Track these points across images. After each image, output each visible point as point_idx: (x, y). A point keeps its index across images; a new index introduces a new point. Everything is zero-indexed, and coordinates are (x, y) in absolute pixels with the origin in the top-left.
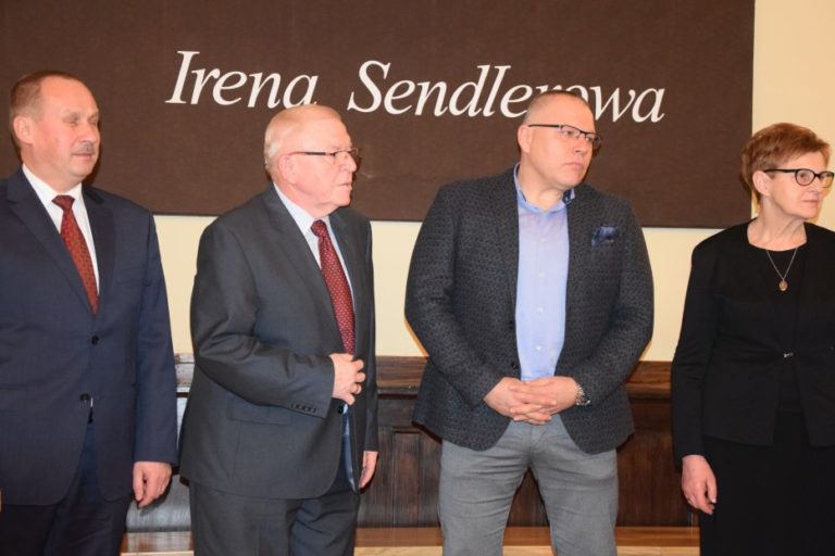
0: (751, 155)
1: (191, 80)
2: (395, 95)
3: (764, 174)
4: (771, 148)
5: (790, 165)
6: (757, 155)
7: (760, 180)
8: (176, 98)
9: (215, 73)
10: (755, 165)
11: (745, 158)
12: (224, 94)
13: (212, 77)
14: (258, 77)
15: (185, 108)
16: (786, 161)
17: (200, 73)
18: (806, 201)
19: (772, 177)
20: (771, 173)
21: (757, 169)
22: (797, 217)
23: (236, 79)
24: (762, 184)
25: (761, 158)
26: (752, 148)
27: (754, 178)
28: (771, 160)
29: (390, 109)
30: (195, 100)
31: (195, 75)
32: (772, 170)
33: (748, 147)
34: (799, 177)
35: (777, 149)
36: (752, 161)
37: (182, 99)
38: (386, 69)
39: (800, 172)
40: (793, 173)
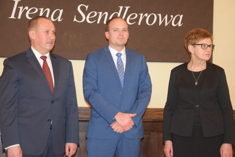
0: (187, 39)
1: (18, 10)
2: (90, 16)
3: (191, 46)
4: (194, 37)
5: (200, 43)
6: (189, 39)
8: (13, 17)
9: (27, 8)
10: (189, 43)
12: (30, 15)
13: (25, 9)
14: (42, 9)
15: (16, 20)
16: (199, 41)
17: (21, 8)
18: (205, 55)
20: (194, 46)
22: (203, 60)
23: (34, 10)
24: (191, 49)
25: (190, 40)
28: (193, 41)
29: (89, 22)
30: (19, 17)
31: (19, 8)
34: (203, 46)
35: (195, 37)
36: (188, 41)
37: (15, 17)
38: (87, 7)
39: (203, 45)
40: (201, 45)
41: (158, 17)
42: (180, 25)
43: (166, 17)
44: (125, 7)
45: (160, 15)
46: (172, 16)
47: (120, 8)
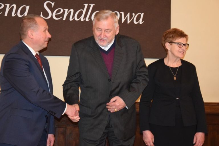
0: (165, 37)
2: (56, 13)
3: (169, 43)
4: (171, 36)
5: (177, 41)
6: (167, 38)
7: (167, 45)
10: (166, 41)
11: (163, 38)
14: (8, 5)
16: (175, 40)
19: (171, 45)
21: (167, 42)
22: (178, 57)
24: (168, 46)
26: (165, 35)
27: (166, 45)
28: (171, 39)
29: (55, 18)
32: (171, 42)
33: (164, 35)
34: (179, 45)
35: (173, 36)
36: (165, 39)
38: (53, 4)
39: (179, 43)
40: (177, 44)
41: (121, 15)
42: (141, 23)
43: (128, 15)
44: (90, 5)
45: (123, 13)
46: (134, 14)
47: (85, 5)
